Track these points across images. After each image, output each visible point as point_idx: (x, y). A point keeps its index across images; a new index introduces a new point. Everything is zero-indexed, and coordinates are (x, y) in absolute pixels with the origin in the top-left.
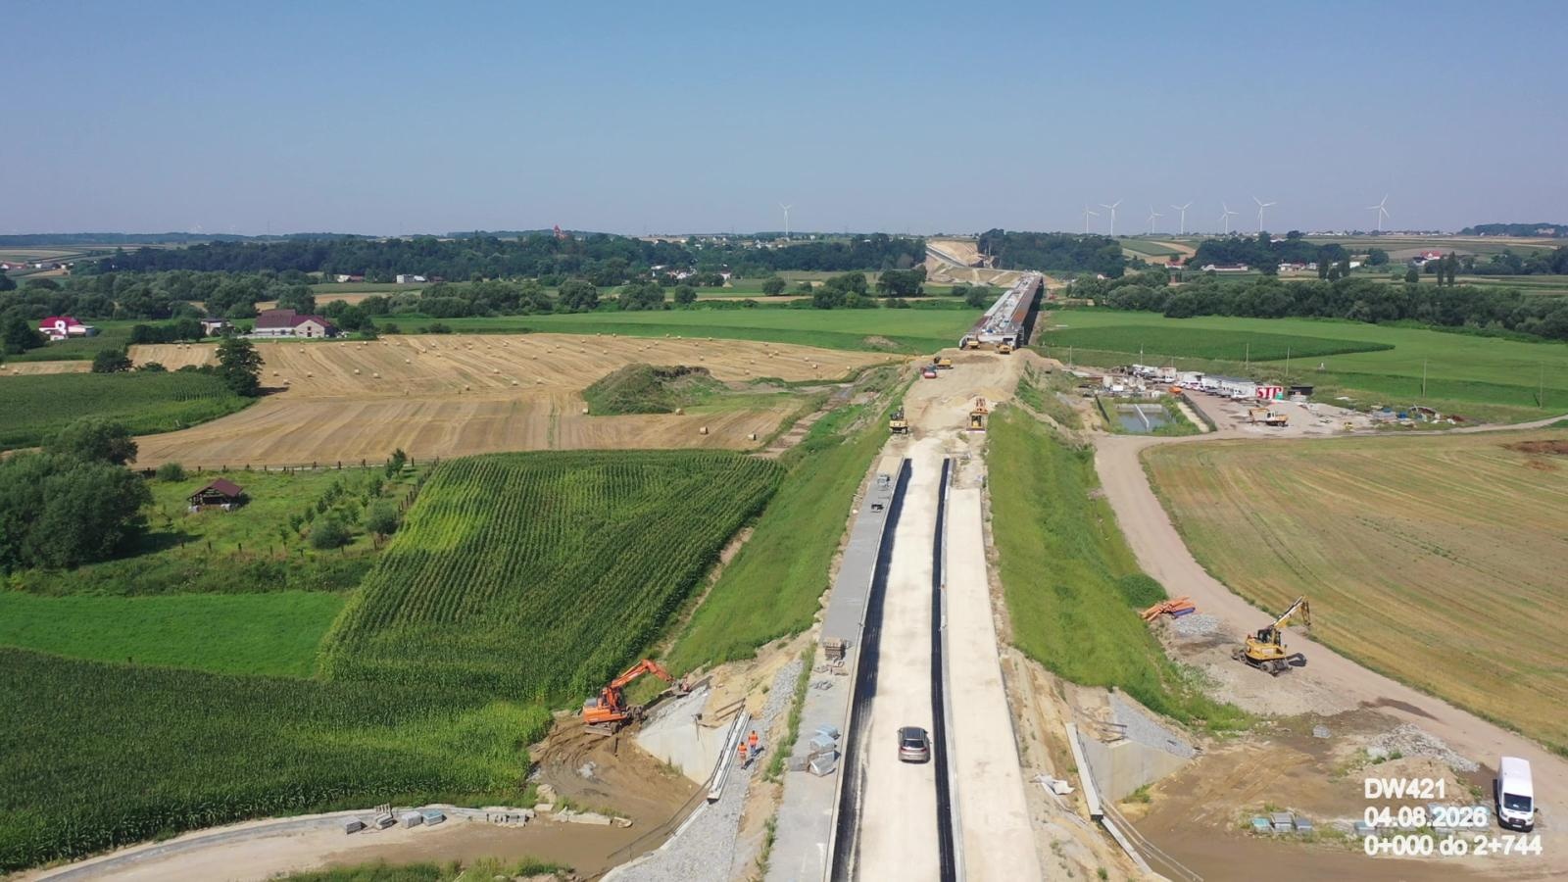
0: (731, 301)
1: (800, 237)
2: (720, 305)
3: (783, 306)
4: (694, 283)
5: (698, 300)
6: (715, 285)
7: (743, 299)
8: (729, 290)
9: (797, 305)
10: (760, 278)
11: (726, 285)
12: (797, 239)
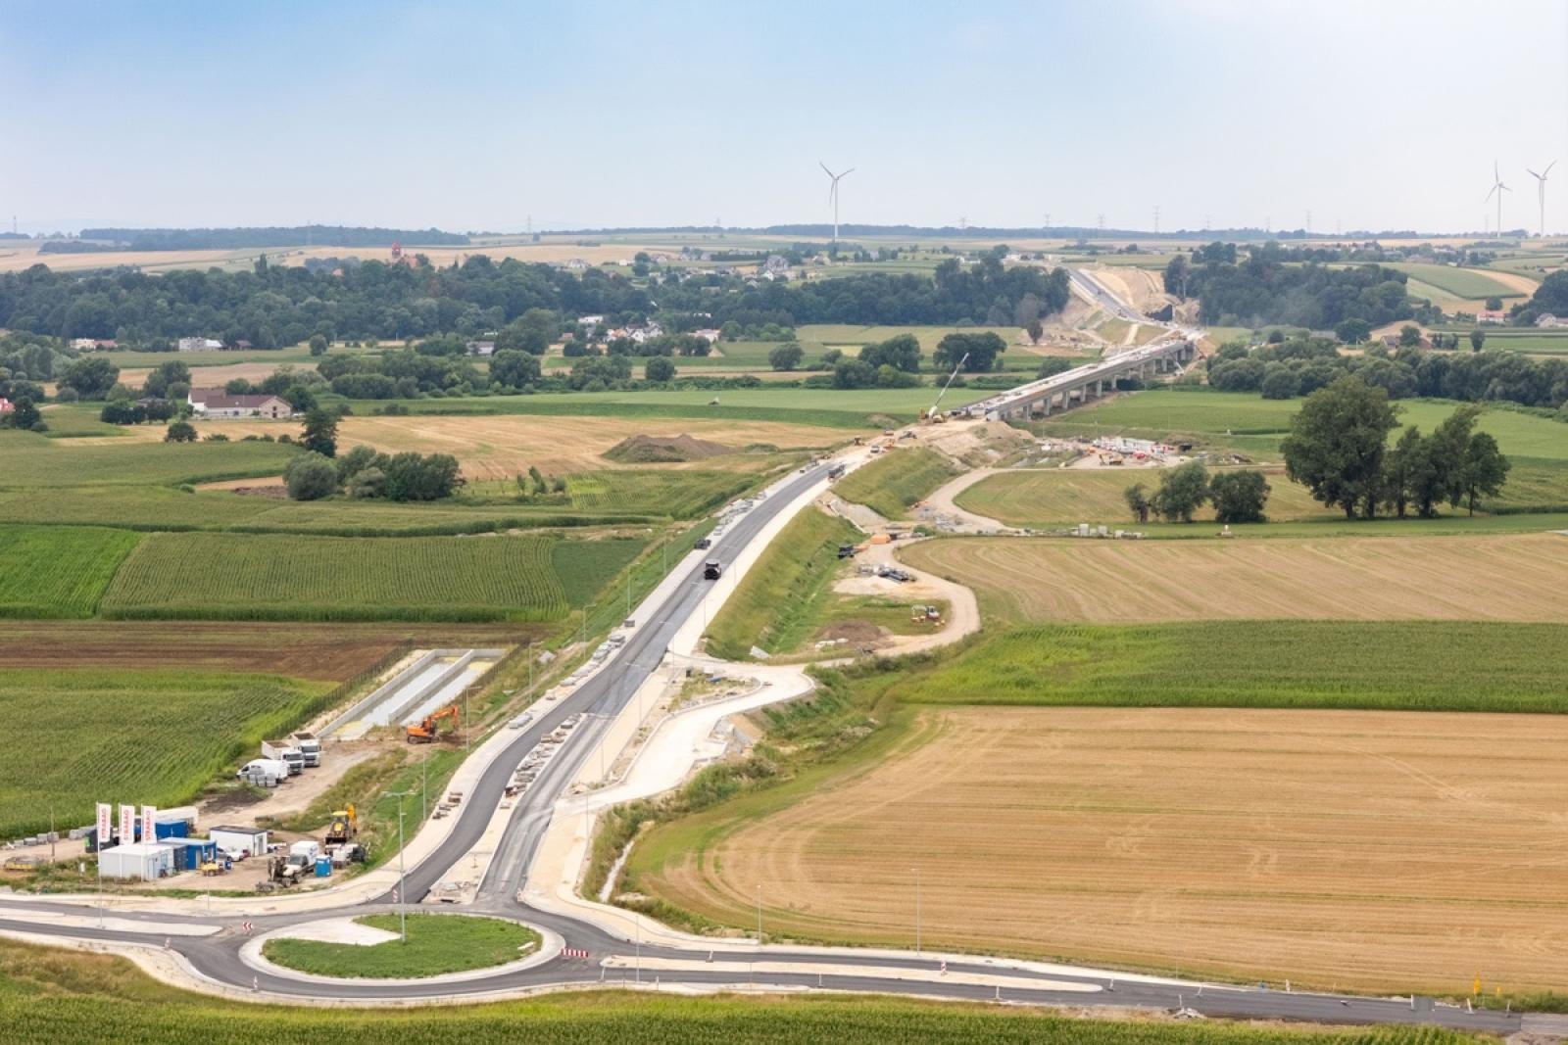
0: (723, 378)
1: (851, 255)
2: (706, 384)
3: (795, 385)
4: (663, 350)
5: (677, 376)
6: (696, 354)
7: (740, 375)
8: (719, 362)
9: (814, 384)
10: (768, 340)
11: (714, 353)
12: (845, 259)
